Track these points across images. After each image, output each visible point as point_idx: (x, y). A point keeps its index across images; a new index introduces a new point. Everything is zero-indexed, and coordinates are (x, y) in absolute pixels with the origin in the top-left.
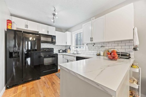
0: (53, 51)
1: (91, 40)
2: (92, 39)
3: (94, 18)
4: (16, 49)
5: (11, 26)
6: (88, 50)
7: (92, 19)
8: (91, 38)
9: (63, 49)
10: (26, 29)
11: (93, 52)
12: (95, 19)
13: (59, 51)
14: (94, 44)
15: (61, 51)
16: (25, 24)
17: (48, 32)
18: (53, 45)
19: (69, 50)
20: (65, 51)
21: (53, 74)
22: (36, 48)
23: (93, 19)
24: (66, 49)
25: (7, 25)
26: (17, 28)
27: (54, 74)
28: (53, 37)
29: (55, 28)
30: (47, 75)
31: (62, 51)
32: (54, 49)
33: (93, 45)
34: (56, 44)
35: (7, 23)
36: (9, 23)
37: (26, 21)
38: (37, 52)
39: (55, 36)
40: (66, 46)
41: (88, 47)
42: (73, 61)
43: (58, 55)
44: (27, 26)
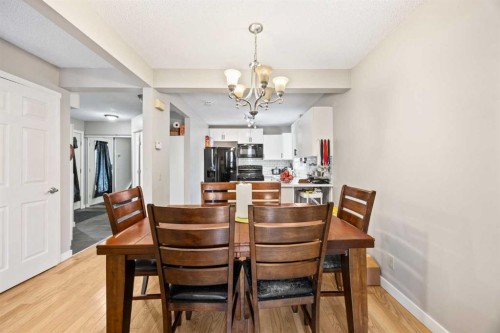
10: (223, 140)
13: (273, 170)
25: (206, 142)
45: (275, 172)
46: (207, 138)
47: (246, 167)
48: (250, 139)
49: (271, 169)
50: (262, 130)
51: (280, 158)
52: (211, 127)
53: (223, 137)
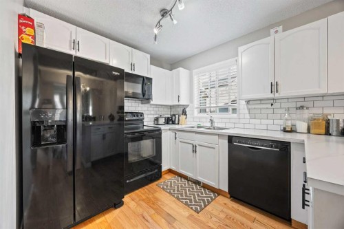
0: (142, 121)
2: (275, 87)
3: (280, 29)
4: (54, 115)
5: (34, 37)
6: (248, 116)
7: (272, 31)
9: (167, 116)
10: (73, 52)
11: (264, 121)
12: (284, 31)
14: (272, 101)
15: (162, 121)
16: (69, 39)
17: (132, 66)
18: (141, 105)
19: (183, 117)
20: (171, 121)
21: (150, 185)
22: (91, 113)
23: (276, 32)
24: (175, 115)
25: (20, 32)
27: (153, 185)
28: (146, 81)
29: (148, 56)
30: (137, 191)
32: (145, 116)
33: (272, 105)
34: (152, 102)
35: (20, 24)
36: (27, 25)
37: (73, 27)
38: (97, 122)
39: (150, 80)
40: (171, 107)
43: (163, 132)
44: (75, 44)
46: (25, 22)
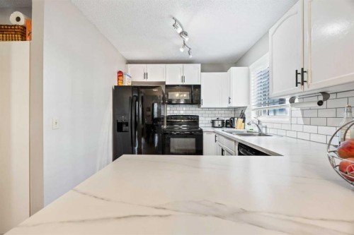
0: (197, 123)
1: (300, 80)
2: (300, 77)
5: (122, 81)
8: (300, 71)
9: (226, 119)
10: (145, 80)
13: (213, 122)
19: (241, 120)
20: (229, 124)
24: (234, 118)
25: (118, 80)
26: (132, 82)
28: (193, 89)
31: (220, 123)
32: (200, 119)
34: (202, 106)
35: (118, 76)
39: (198, 87)
41: (302, 110)
42: (232, 155)
43: (205, 135)
45: (217, 124)
46: (120, 74)
47: (176, 117)
48: (183, 79)
49: (210, 119)
50: (199, 65)
51: (226, 105)
52: (129, 62)
53: (146, 75)
